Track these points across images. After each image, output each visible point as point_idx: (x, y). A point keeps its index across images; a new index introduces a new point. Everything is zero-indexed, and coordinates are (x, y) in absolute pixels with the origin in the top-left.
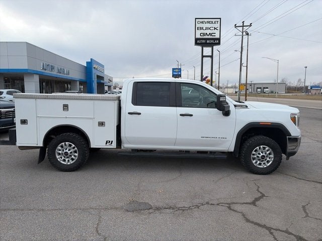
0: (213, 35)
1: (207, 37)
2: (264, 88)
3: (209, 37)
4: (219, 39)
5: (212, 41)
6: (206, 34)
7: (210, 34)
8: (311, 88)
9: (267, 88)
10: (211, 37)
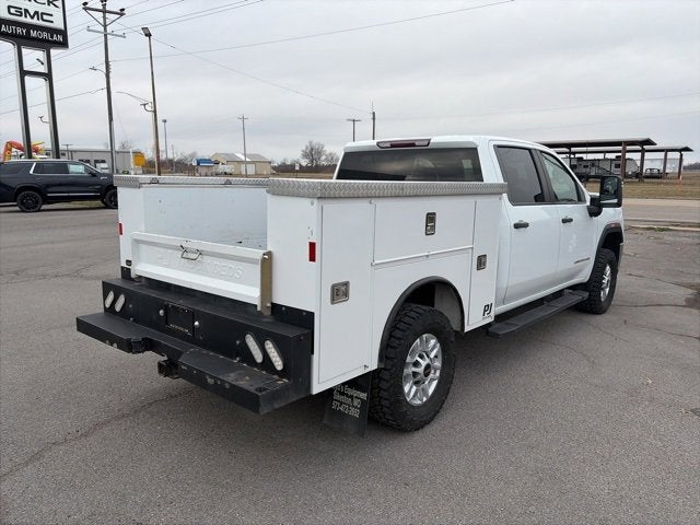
0: (45, 17)
1: (28, 20)
2: (96, 161)
3: (35, 21)
4: (64, 33)
5: (45, 35)
6: (26, 11)
7: (36, 13)
8: (198, 164)
9: (103, 162)
10: (41, 23)
